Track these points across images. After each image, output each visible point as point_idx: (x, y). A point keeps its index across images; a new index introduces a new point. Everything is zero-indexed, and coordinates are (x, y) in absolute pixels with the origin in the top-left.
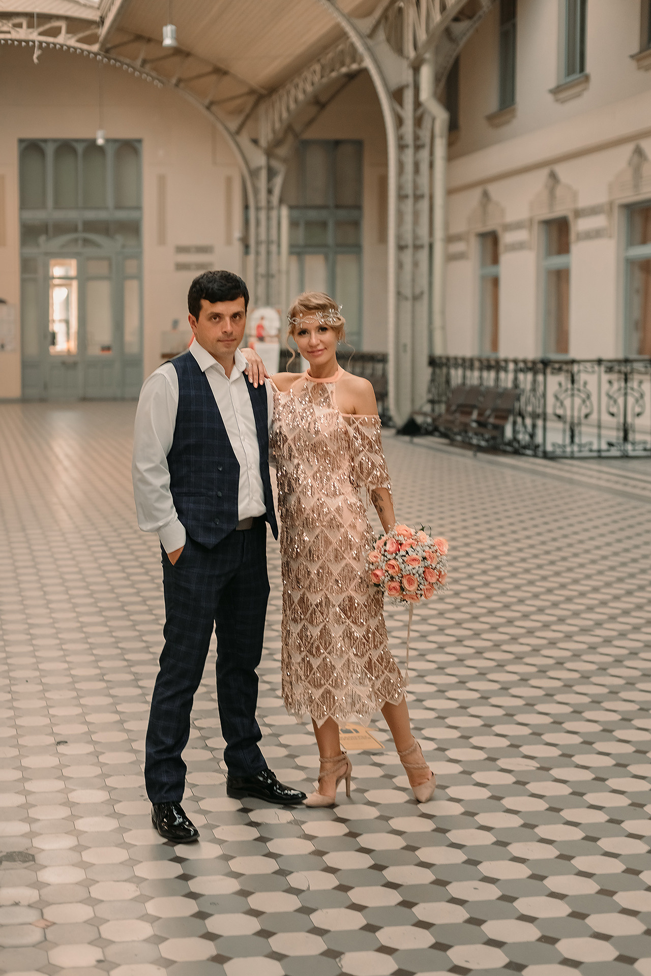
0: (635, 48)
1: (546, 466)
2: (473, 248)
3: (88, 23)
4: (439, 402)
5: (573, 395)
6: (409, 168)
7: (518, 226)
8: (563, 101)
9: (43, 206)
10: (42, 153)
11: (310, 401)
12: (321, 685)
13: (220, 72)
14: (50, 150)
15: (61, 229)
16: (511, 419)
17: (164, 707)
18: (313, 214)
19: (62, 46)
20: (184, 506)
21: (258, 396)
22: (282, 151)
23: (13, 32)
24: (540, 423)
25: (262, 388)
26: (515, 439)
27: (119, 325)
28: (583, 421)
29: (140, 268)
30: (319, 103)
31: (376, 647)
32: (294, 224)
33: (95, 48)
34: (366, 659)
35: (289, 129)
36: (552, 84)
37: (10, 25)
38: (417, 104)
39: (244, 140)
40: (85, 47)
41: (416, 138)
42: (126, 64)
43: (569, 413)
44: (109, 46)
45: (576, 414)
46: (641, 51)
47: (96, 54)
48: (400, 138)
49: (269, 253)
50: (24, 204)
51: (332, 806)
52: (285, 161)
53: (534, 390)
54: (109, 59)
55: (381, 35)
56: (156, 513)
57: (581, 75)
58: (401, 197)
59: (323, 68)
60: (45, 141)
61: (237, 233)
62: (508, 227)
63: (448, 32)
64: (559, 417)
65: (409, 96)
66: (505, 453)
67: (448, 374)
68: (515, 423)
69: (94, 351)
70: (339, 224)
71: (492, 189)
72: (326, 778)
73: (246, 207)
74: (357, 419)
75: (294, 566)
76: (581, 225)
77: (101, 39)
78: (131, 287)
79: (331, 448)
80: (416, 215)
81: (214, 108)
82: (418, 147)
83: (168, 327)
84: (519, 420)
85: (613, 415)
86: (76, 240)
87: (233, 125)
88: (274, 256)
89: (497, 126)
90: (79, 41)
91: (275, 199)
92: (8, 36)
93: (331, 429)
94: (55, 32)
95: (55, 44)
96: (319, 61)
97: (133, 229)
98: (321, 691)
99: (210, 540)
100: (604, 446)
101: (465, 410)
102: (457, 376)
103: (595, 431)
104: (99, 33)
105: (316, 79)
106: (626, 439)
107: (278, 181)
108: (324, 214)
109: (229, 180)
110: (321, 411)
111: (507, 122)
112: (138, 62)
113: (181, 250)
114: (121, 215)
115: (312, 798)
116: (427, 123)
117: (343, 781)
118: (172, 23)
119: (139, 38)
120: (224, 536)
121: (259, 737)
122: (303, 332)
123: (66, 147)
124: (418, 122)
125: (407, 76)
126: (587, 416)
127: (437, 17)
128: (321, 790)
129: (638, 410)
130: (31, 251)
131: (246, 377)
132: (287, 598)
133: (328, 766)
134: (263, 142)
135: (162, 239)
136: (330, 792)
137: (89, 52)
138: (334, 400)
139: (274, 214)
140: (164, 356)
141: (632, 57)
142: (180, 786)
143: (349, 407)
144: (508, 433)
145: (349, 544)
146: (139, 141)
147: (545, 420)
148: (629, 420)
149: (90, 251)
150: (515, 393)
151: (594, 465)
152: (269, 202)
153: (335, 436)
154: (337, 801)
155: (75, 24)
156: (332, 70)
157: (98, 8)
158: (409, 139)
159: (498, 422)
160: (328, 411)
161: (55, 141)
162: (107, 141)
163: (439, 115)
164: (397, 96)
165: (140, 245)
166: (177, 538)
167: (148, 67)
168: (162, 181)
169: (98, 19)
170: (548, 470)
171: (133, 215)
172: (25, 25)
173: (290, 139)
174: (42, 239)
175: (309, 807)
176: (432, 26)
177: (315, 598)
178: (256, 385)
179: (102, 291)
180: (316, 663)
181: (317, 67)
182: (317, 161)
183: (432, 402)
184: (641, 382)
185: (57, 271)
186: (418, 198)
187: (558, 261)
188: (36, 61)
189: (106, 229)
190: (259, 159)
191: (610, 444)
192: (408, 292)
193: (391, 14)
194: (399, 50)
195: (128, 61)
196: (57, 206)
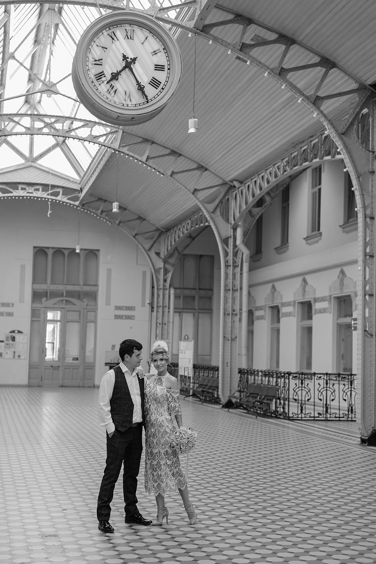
0: (342, 223)
1: (288, 423)
2: (268, 313)
3: (75, 190)
4: (243, 392)
5: (302, 390)
6: (231, 276)
7: (288, 304)
8: (310, 244)
9: (45, 282)
10: (46, 254)
11: (156, 384)
12: (157, 482)
13: (141, 219)
14: (50, 253)
15: (54, 294)
16: (274, 400)
17: (105, 487)
18: (187, 292)
19: (60, 201)
20: (115, 418)
21: (141, 382)
22: (172, 260)
23: (34, 193)
24: (287, 403)
25: (143, 379)
26: (276, 411)
27: (83, 347)
28: (306, 402)
29: (96, 317)
30: (192, 237)
31: (175, 468)
32: (177, 297)
33: (77, 203)
34: (172, 472)
35: (176, 249)
36: (305, 236)
37: (33, 189)
38: (235, 246)
39: (152, 254)
40: (72, 202)
41: (234, 262)
42: (93, 212)
43: (300, 398)
44: (84, 203)
45: (303, 399)
46: (344, 224)
47: (77, 206)
48: (226, 262)
49: (163, 312)
50: (34, 281)
51: (161, 525)
52: (173, 265)
53: (284, 387)
54: (84, 209)
55: (218, 212)
56: (105, 420)
57: (318, 232)
58: (226, 290)
59: (192, 223)
60: (48, 248)
61: (148, 301)
62: (284, 305)
63: (250, 212)
64: (296, 400)
65: (231, 241)
66: (271, 417)
67: (248, 378)
68: (276, 402)
69: (69, 360)
70: (200, 298)
71: (277, 285)
72: (159, 516)
73: (153, 287)
74: (171, 391)
75: (148, 440)
76: (317, 306)
77: (81, 199)
78: (91, 327)
79: (161, 400)
80: (234, 299)
81: (137, 237)
82: (235, 267)
83: (110, 349)
84: (278, 401)
85: (321, 400)
86: (63, 300)
87: (147, 247)
88: (166, 314)
89: (280, 253)
90: (68, 199)
91: (168, 285)
92: (31, 195)
93: (161, 394)
94: (56, 194)
95: (56, 200)
96: (190, 219)
97: (93, 296)
98: (157, 483)
99: (123, 430)
100: (317, 415)
101: (253, 395)
102: (251, 379)
103: (313, 407)
104: (79, 196)
105: (189, 227)
106: (327, 411)
107: (170, 275)
108: (193, 292)
109: (144, 273)
110: (159, 388)
111: (285, 252)
112: (99, 212)
113: (118, 308)
114: (87, 288)
115: (154, 522)
116: (239, 255)
117: (165, 517)
118: (117, 201)
119: (100, 199)
120: (128, 428)
121: (137, 502)
122: (155, 361)
123: (59, 252)
124: (235, 254)
125: (230, 233)
126: (308, 400)
127: (244, 207)
128: (158, 520)
129: (332, 398)
130: (37, 305)
131: (138, 376)
132: (147, 451)
133: (160, 511)
134: (162, 255)
135: (108, 303)
136: (160, 520)
137: (74, 205)
138: (164, 384)
139: (167, 292)
140: (106, 364)
141: (340, 226)
142: (108, 515)
143: (169, 387)
144: (273, 408)
145: (167, 432)
146: (98, 250)
147: (289, 401)
148: (328, 403)
149: (69, 307)
150: (276, 388)
151: (311, 424)
152: (164, 286)
153: (162, 396)
154: (163, 524)
155: (67, 191)
156: (197, 225)
157: (80, 184)
158: (231, 262)
159: (268, 402)
160: (161, 387)
161: (53, 248)
162: (81, 250)
163: (245, 252)
164: (225, 241)
165: (96, 305)
166: (112, 428)
167: (104, 214)
168: (109, 271)
169: (79, 189)
170: (290, 426)
171: (93, 289)
172: (41, 190)
173: (176, 254)
174: (44, 299)
175: (153, 525)
176: (242, 210)
177: (155, 451)
178: (141, 378)
179: (74, 329)
180: (155, 474)
181: (190, 222)
182: (190, 265)
183: (240, 391)
184: (334, 385)
185: (50, 316)
186: (234, 291)
187: (307, 323)
188: (49, 216)
189: (78, 295)
190: (160, 264)
191: (319, 414)
192: (229, 337)
193: (224, 201)
194: (227, 220)
195: (94, 211)
196: (53, 282)
